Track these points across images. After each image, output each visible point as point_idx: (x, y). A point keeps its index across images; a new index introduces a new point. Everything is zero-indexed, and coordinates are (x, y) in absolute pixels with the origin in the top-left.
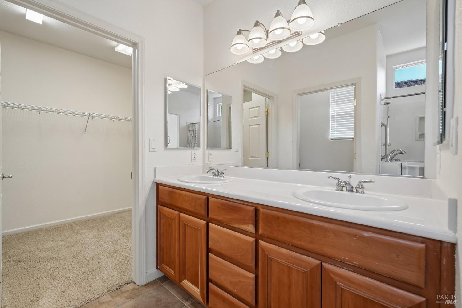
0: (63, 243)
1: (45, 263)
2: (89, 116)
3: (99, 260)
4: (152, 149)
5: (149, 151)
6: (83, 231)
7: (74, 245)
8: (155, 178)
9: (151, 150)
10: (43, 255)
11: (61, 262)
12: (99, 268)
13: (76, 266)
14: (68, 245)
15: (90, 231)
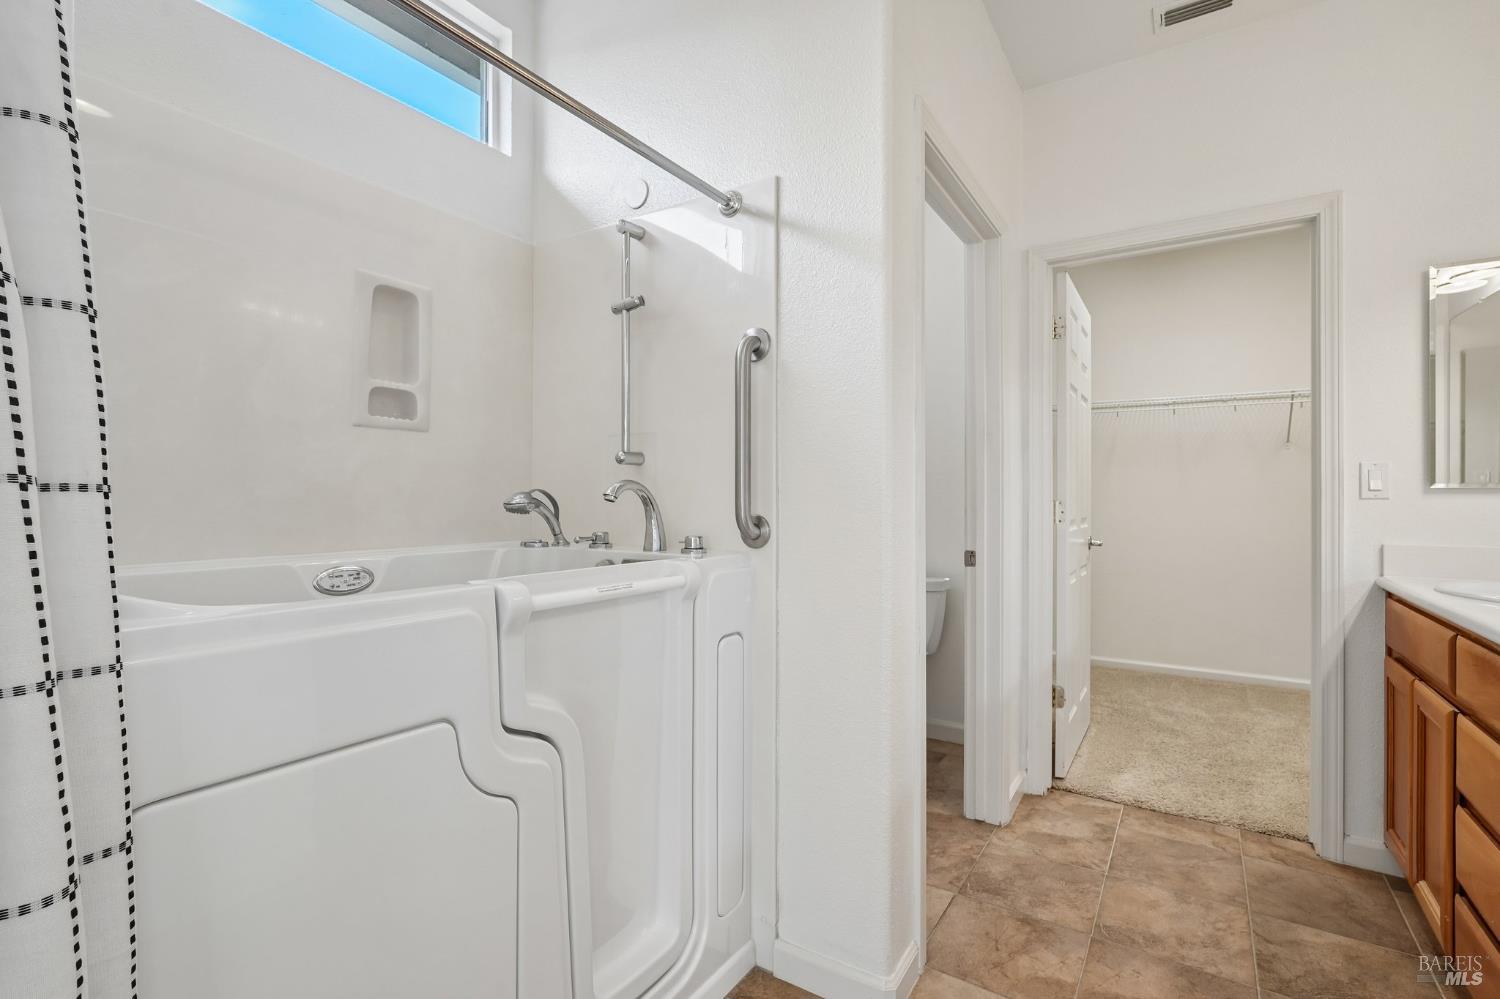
0: (1204, 715)
1: (1155, 732)
2: (1293, 397)
3: (1260, 774)
4: (1370, 490)
5: (1360, 497)
6: (1262, 710)
7: (1224, 725)
8: (1382, 575)
9: (1365, 493)
10: (1161, 718)
11: (1183, 742)
12: (1249, 784)
13: (1205, 761)
14: (1212, 721)
15: (1278, 716)
